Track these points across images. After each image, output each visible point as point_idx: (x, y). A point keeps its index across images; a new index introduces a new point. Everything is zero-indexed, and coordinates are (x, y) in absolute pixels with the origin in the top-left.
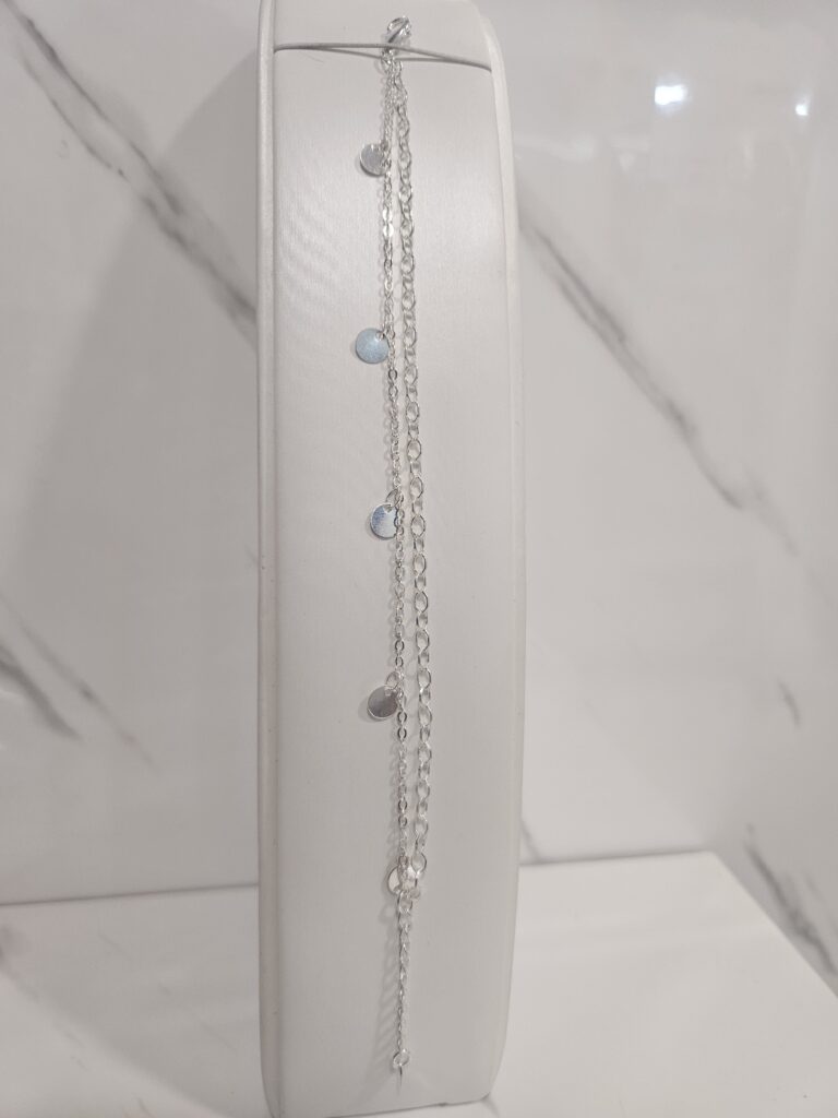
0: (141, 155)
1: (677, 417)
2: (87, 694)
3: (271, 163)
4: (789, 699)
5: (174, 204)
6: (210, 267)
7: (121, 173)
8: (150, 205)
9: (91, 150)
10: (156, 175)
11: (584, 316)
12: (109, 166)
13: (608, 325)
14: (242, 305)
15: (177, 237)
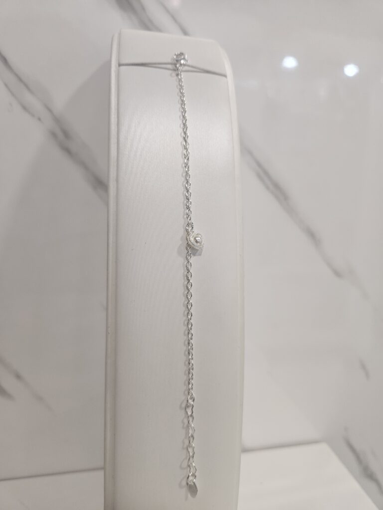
0: (50, 110)
1: (312, 235)
2: (18, 377)
3: (116, 122)
4: (363, 367)
5: (66, 134)
6: (84, 165)
7: (39, 119)
8: (54, 135)
9: (25, 108)
10: (57, 120)
11: (268, 188)
12: (33, 116)
13: (279, 192)
14: (100, 184)
15: (68, 151)
